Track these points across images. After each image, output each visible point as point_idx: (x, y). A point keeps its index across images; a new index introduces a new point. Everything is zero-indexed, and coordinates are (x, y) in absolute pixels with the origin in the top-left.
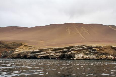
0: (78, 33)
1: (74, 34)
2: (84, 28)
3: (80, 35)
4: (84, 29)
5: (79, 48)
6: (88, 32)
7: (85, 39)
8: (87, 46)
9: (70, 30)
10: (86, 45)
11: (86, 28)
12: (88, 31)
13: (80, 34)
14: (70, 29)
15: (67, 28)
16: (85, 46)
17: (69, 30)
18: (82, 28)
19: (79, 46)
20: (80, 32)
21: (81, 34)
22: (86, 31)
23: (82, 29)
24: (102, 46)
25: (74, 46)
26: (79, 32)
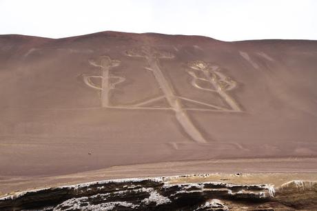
0: (164, 103)
1: (135, 107)
2: (215, 68)
3: (173, 113)
4: (211, 75)
5: (110, 199)
6: (232, 94)
7: (199, 138)
8: (167, 185)
9: (111, 81)
10: (158, 179)
11: (224, 71)
12: (233, 85)
13: (176, 107)
14: (113, 71)
15: (93, 64)
16: (157, 186)
17: (105, 77)
18: (201, 65)
19: (110, 186)
20: (177, 93)
21: (184, 104)
22: (219, 90)
23: (199, 73)
24: (271, 189)
25: (75, 186)
26: (169, 95)
